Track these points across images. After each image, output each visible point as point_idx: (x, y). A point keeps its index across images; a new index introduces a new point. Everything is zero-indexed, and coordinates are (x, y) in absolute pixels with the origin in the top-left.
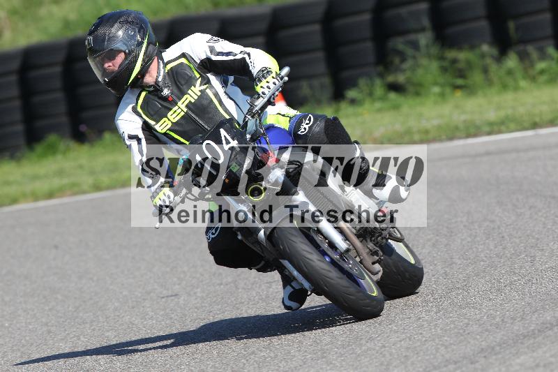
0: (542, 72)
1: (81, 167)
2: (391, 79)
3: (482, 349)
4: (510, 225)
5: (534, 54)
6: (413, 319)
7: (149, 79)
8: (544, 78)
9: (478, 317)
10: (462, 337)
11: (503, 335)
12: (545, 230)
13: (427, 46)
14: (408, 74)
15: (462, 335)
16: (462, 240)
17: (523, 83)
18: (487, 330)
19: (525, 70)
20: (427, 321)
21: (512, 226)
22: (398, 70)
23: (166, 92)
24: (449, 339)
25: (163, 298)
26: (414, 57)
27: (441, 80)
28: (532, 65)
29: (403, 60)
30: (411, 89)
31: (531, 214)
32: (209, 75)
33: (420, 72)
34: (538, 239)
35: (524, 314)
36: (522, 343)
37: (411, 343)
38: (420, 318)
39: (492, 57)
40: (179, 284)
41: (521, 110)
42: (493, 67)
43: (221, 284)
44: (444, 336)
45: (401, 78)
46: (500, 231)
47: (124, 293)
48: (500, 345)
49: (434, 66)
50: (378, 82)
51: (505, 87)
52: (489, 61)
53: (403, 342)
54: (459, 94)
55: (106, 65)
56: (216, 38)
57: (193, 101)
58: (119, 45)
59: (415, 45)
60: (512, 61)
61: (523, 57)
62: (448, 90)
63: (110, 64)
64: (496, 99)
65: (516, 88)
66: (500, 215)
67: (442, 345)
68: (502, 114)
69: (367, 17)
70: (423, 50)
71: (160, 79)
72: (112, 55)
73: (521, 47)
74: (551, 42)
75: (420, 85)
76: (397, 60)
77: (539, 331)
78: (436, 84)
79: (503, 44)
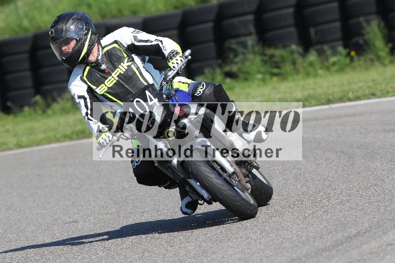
0: (334, 64)
1: (8, 131)
2: (227, 69)
3: (293, 259)
4: (312, 172)
5: (329, 52)
6: (244, 238)
7: (92, 58)
8: (336, 68)
9: (290, 236)
10: (279, 251)
11: (308, 249)
12: (337, 175)
13: (253, 45)
14: (240, 65)
15: (278, 249)
16: (278, 182)
17: (320, 72)
18: (296, 246)
19: (322, 62)
20: (254, 239)
21: (314, 173)
22: (233, 62)
23: (103, 67)
24: (269, 252)
25: (67, 223)
26: (244, 54)
27: (262, 69)
28: (327, 60)
29: (236, 56)
30: (241, 76)
31: (327, 164)
32: (133, 55)
33: (248, 64)
34: (332, 181)
35: (322, 234)
36: (321, 255)
37: (242, 255)
38: (249, 238)
39: (299, 53)
40: (78, 214)
41: (320, 90)
42: (300, 60)
43: (108, 214)
44: (266, 250)
45: (234, 68)
46: (305, 176)
47: (39, 220)
48: (305, 256)
49: (258, 59)
50: (218, 71)
51: (308, 74)
52: (296, 56)
53: (237, 255)
54: (275, 79)
55: (63, 48)
56: (138, 31)
57: (122, 73)
58: (72, 35)
59: (244, 45)
60: (312, 57)
61: (321, 53)
62: (267, 76)
63: (66, 48)
64: (301, 83)
65: (316, 75)
66: (304, 164)
67: (265, 256)
68: (306, 93)
69: (210, 25)
70: (250, 49)
71: (100, 58)
72: (67, 41)
73: (319, 47)
74: (340, 42)
75: (248, 73)
76: (231, 56)
77: (333, 246)
78: (259, 72)
79: (307, 44)
